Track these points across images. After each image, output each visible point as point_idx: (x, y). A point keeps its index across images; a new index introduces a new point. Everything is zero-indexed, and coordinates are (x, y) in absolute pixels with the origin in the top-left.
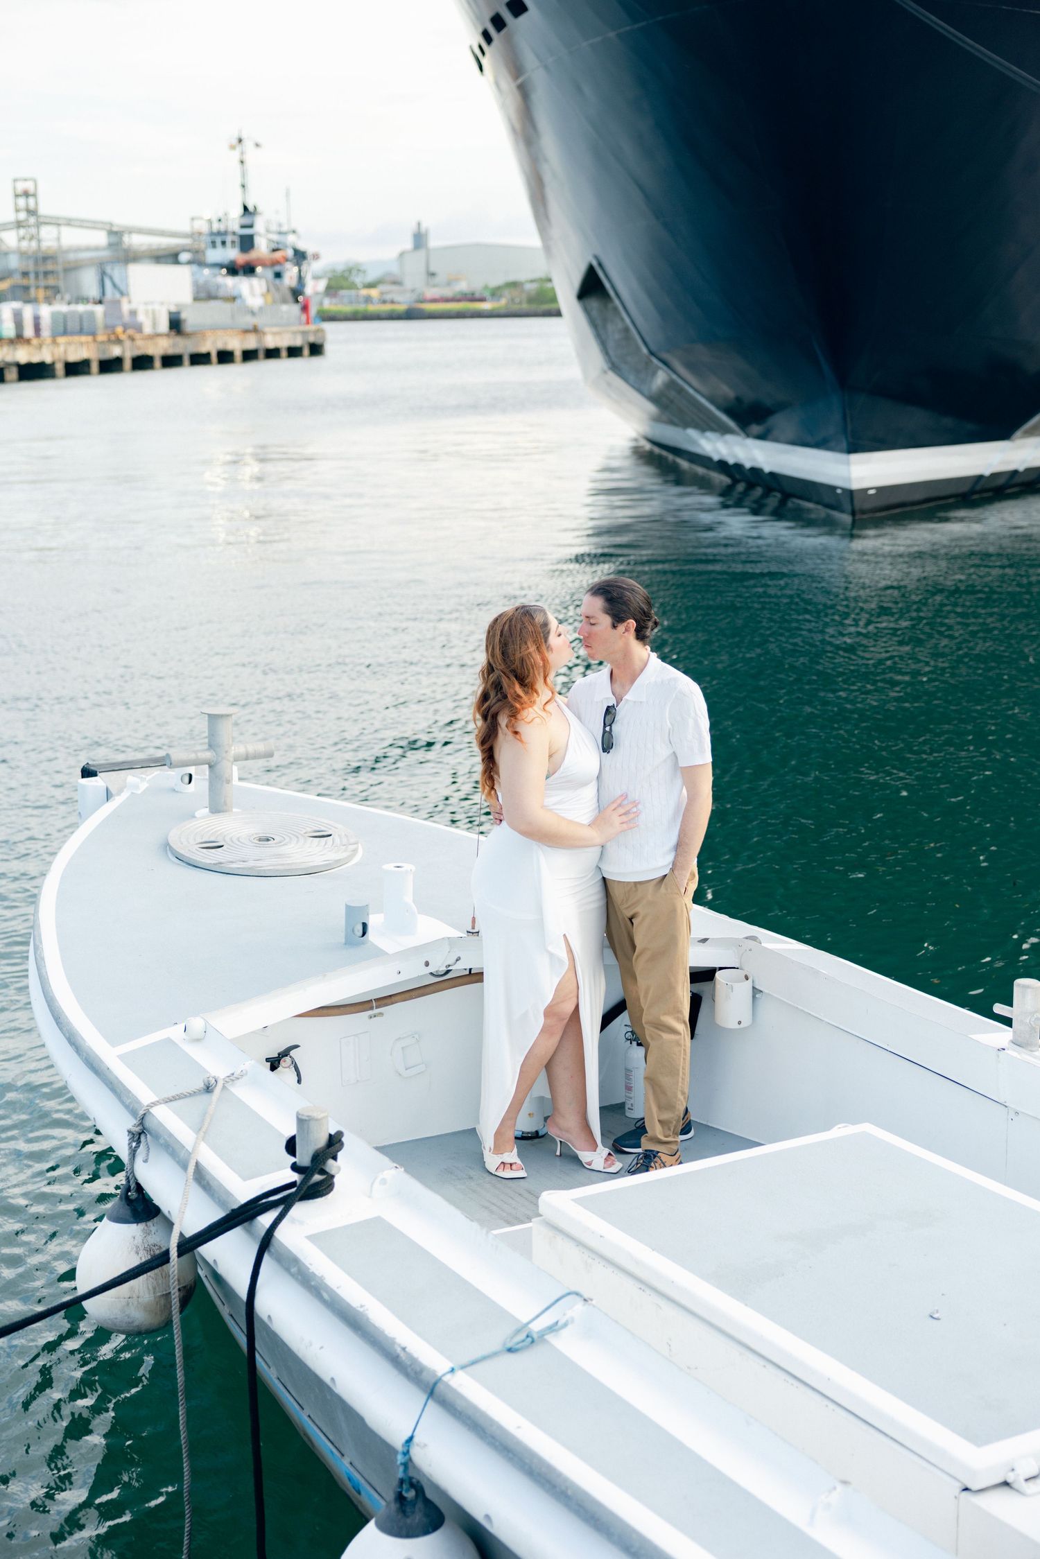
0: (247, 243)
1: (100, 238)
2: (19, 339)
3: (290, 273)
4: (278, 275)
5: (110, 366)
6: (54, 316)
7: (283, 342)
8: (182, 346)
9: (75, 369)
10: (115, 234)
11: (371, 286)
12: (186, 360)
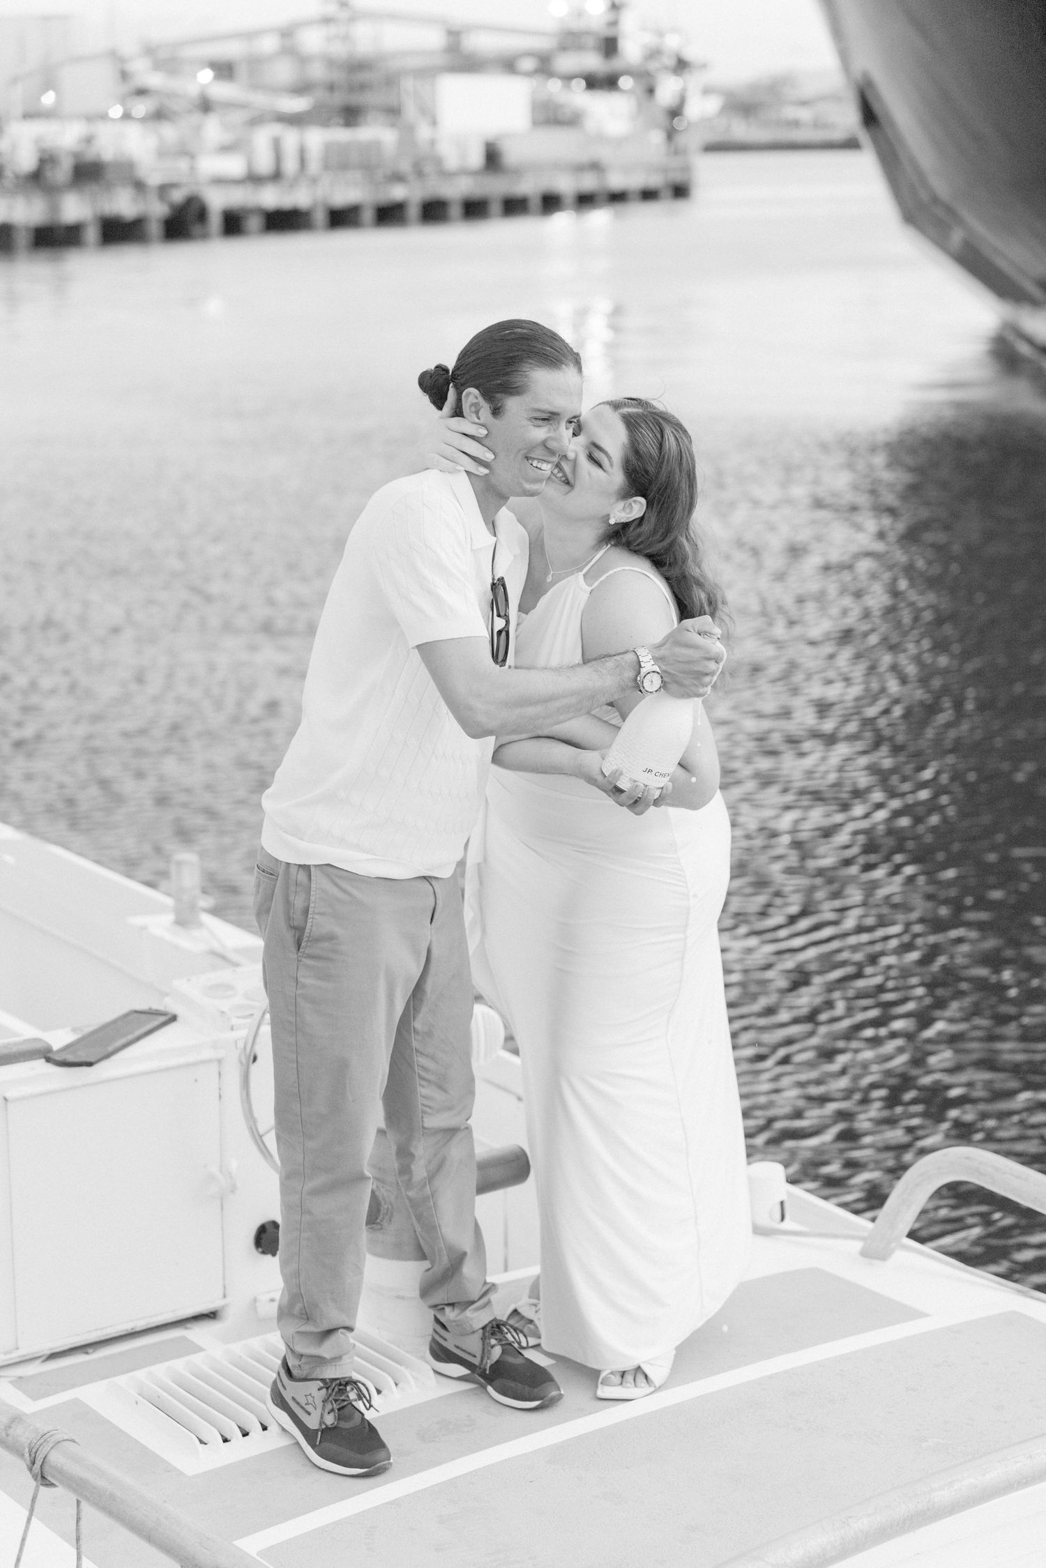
0: (610, 46)
1: (434, 39)
2: (276, 176)
3: (668, 88)
4: (651, 91)
5: (389, 215)
6: (328, 148)
7: (635, 181)
8: (496, 187)
9: (341, 218)
10: (455, 35)
11: (804, 103)
12: (496, 207)
